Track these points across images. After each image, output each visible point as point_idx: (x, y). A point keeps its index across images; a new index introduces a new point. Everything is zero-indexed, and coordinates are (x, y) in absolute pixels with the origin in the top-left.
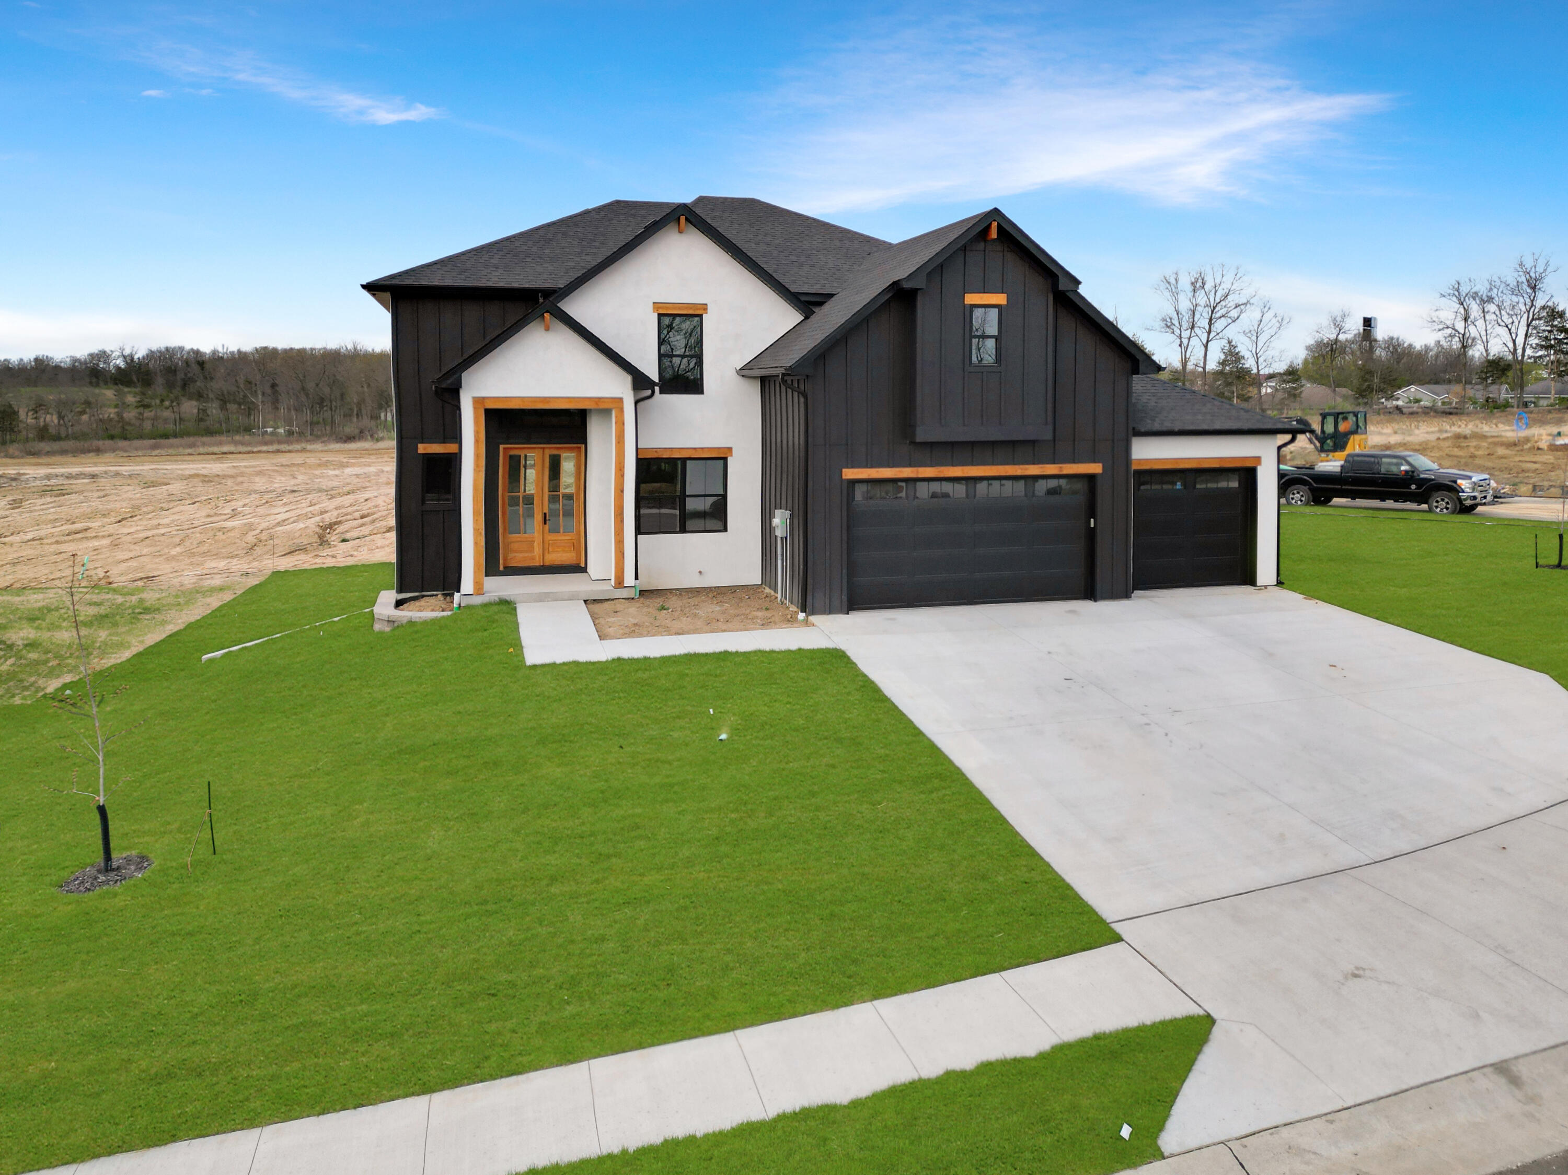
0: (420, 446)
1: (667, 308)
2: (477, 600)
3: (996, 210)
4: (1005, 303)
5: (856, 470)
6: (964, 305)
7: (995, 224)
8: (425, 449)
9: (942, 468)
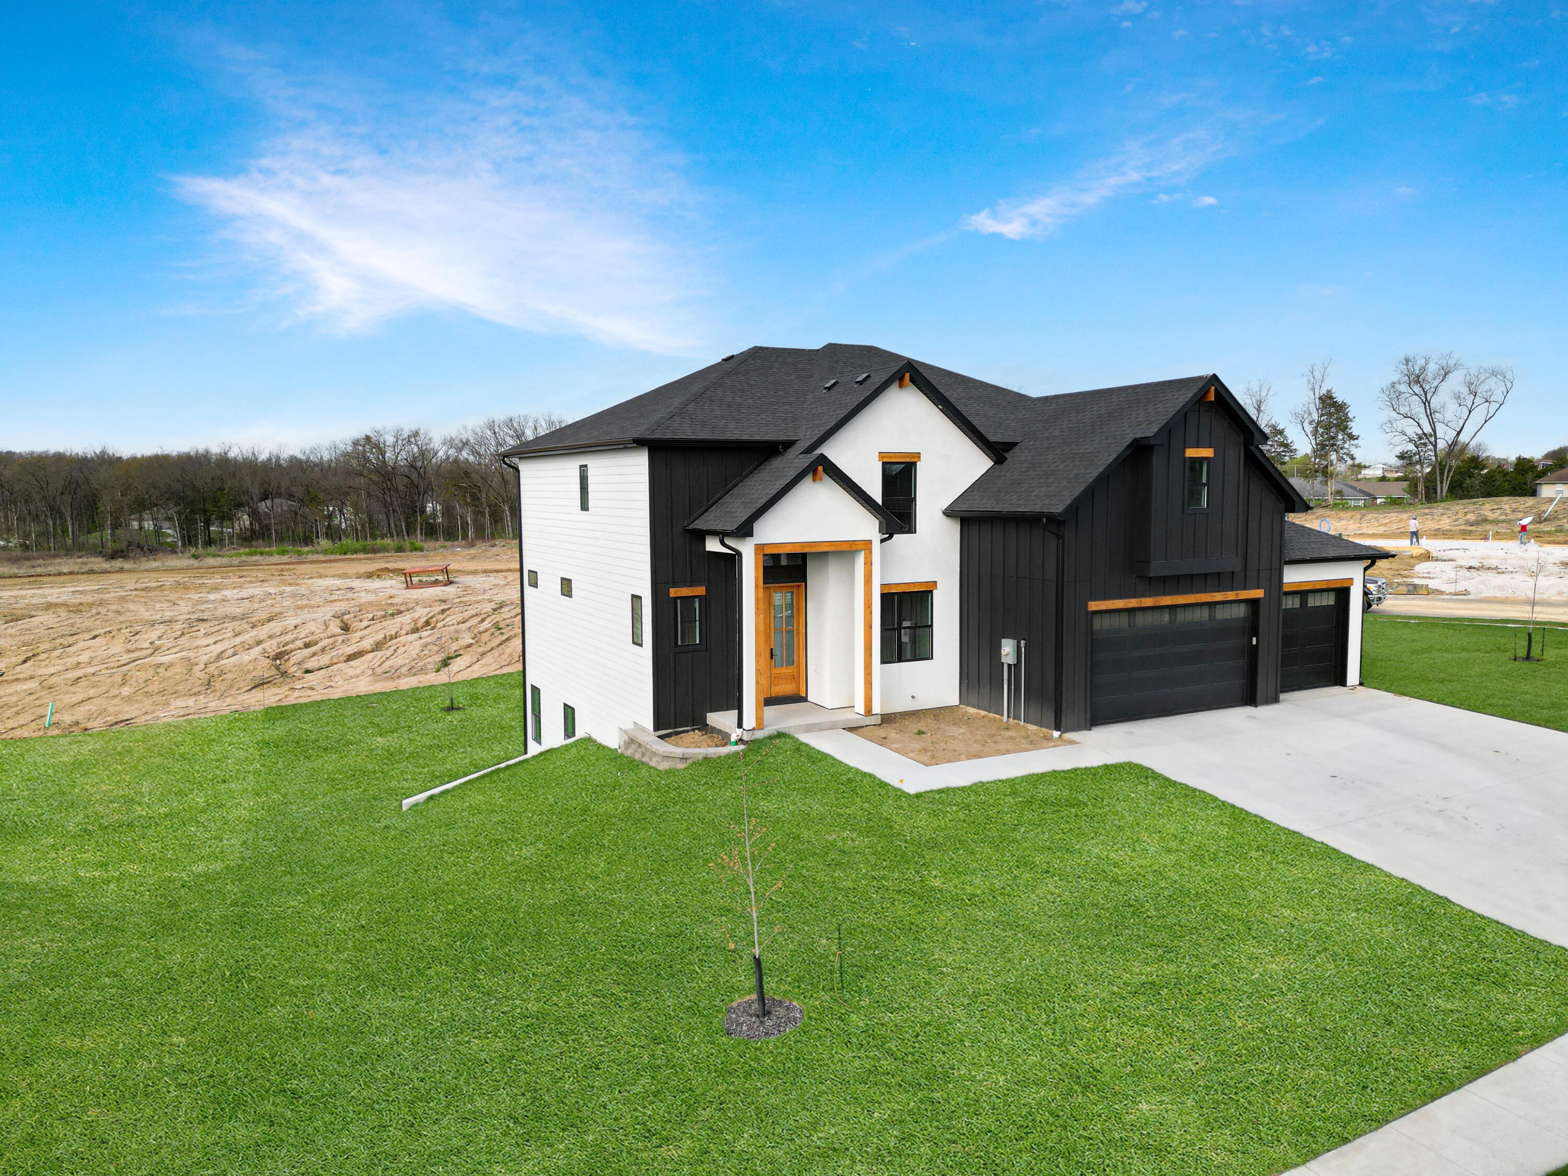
0: (672, 590)
1: (890, 457)
2: (759, 735)
3: (1215, 377)
4: (1212, 455)
5: (1098, 603)
6: (1185, 458)
7: (1213, 388)
8: (675, 593)
9: (1158, 598)
